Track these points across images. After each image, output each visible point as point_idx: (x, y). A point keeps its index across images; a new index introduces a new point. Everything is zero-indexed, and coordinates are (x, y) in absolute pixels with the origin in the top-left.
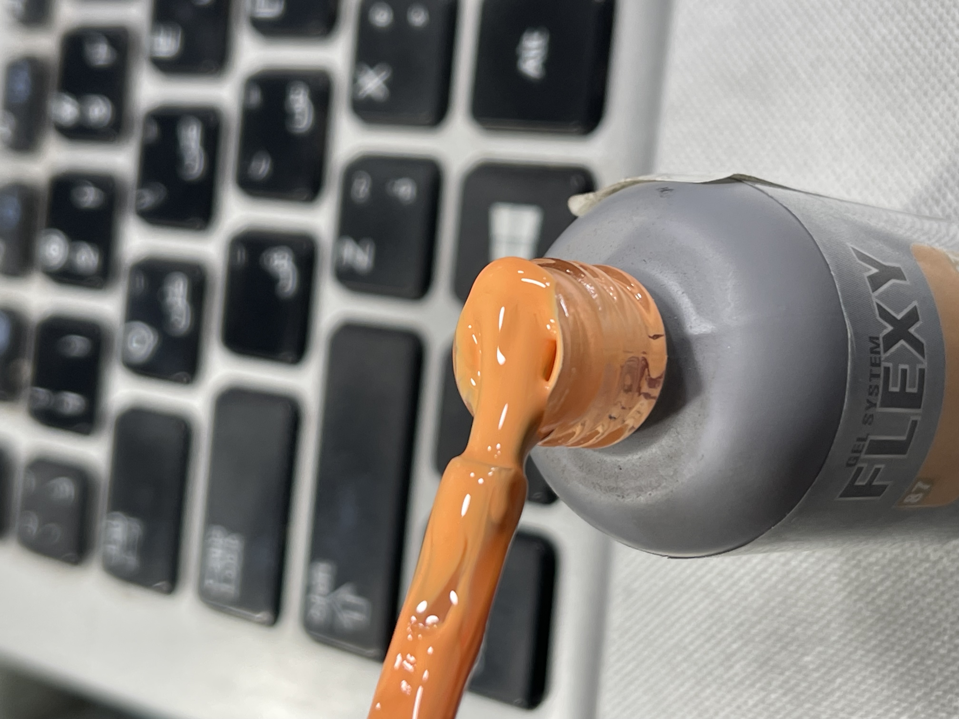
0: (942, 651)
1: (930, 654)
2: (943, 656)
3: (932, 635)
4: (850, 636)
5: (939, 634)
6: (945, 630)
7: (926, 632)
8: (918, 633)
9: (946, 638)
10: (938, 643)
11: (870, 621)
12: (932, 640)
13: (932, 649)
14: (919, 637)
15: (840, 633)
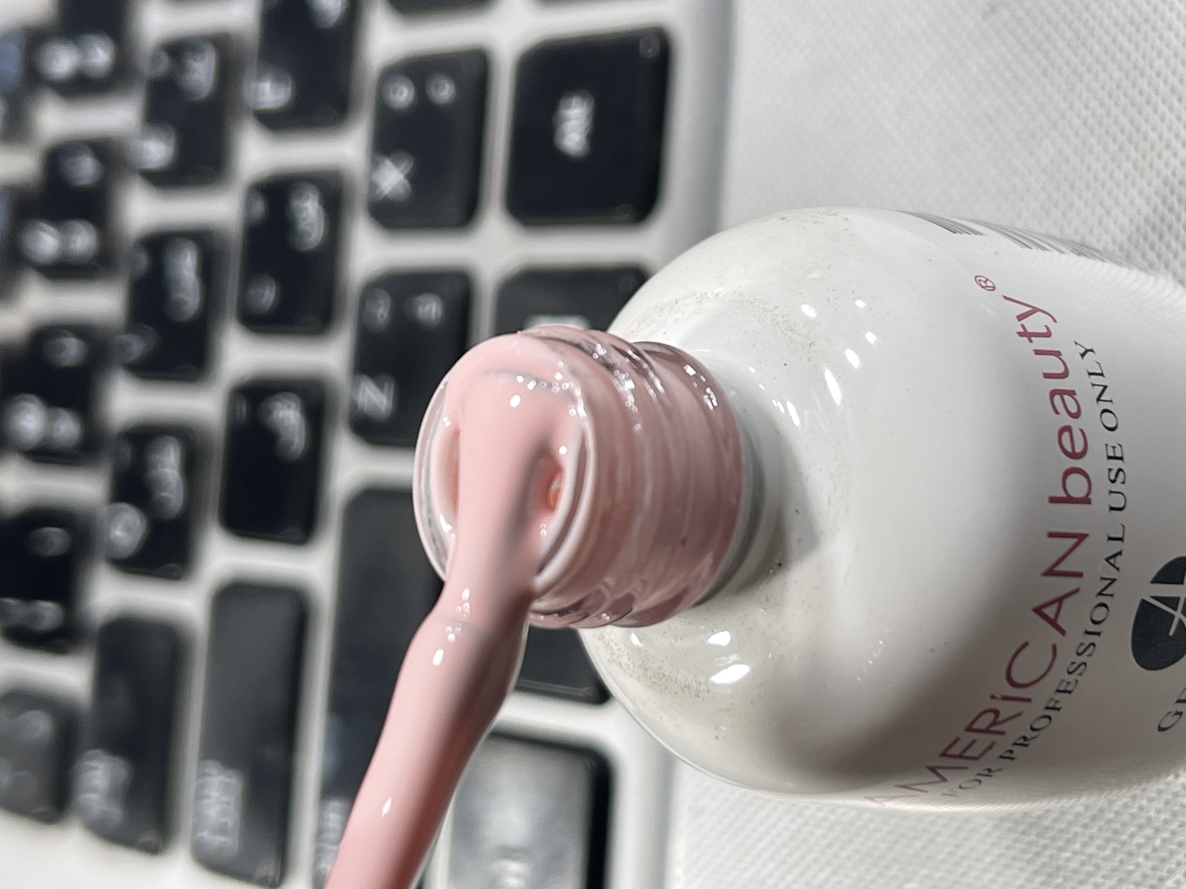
0: (1073, 865)
1: (1059, 868)
2: (1075, 871)
3: (1060, 843)
4: (960, 853)
5: (1069, 842)
6: (1076, 835)
7: (1053, 839)
8: (1042, 842)
9: (1077, 846)
10: (1068, 855)
11: (984, 830)
12: (1061, 849)
13: (1061, 862)
14: (1045, 847)
15: (948, 850)
